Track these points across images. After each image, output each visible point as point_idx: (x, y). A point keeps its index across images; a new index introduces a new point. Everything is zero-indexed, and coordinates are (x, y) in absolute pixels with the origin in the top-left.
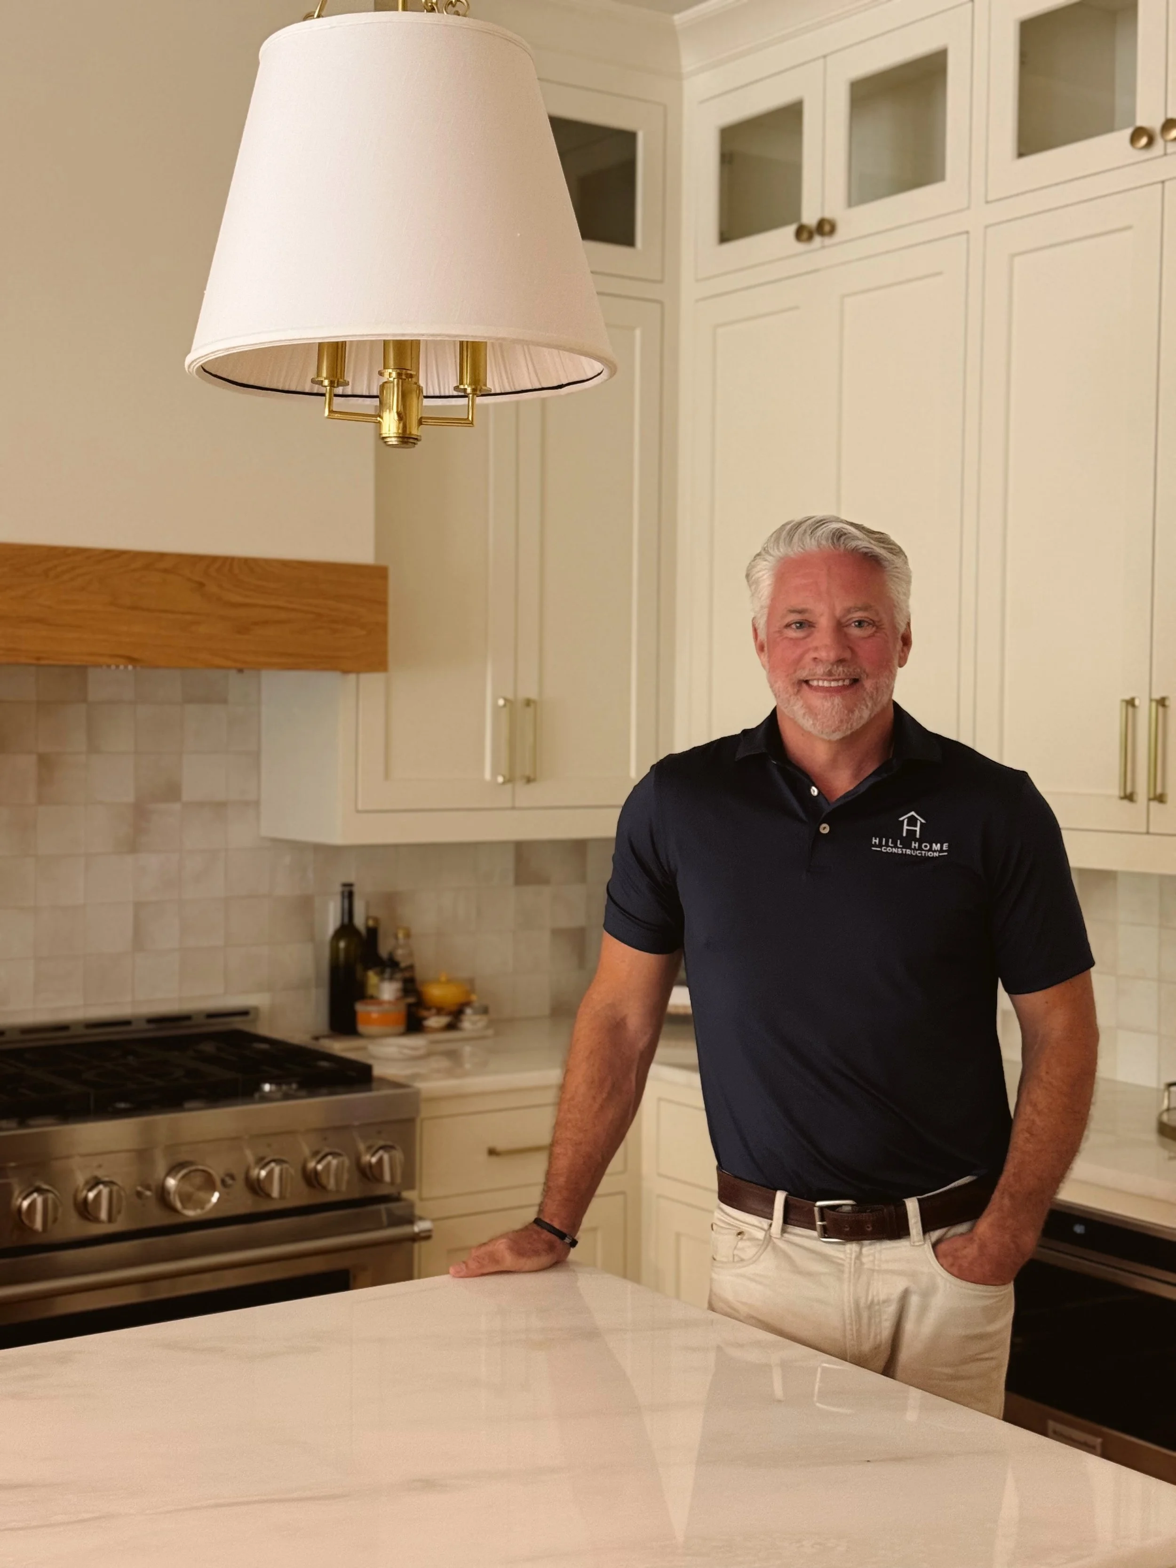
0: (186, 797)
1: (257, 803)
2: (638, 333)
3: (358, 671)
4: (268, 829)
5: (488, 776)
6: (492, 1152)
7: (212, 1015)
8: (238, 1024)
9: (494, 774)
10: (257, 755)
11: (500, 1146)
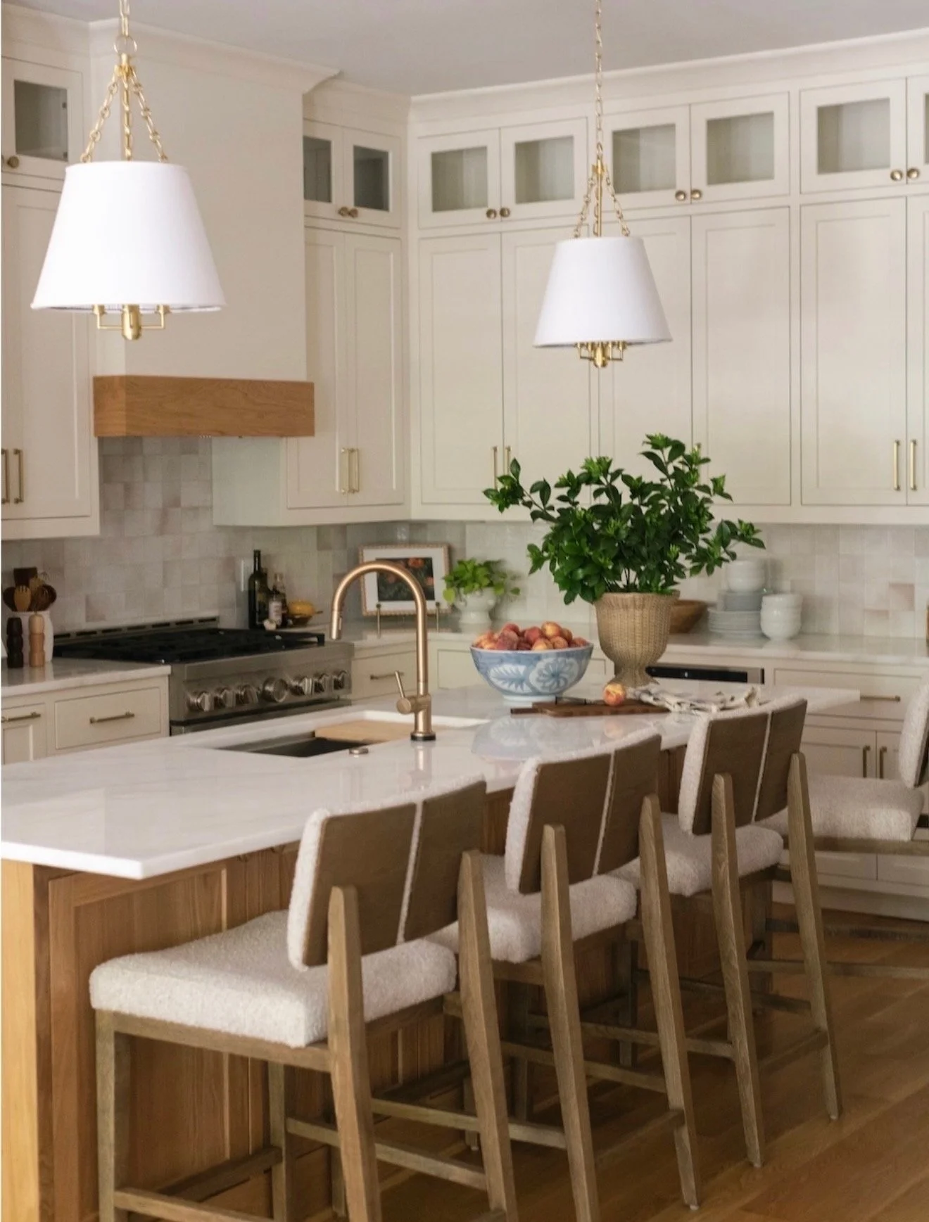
0: (183, 504)
1: (211, 507)
2: (392, 256)
3: (287, 436)
4: (218, 520)
5: (337, 489)
6: (372, 678)
7: (202, 621)
8: (212, 625)
9: (340, 489)
10: (211, 482)
11: (375, 674)
